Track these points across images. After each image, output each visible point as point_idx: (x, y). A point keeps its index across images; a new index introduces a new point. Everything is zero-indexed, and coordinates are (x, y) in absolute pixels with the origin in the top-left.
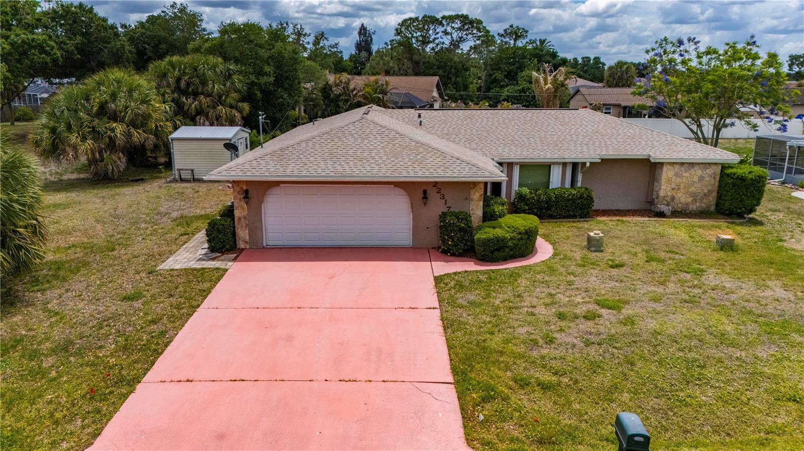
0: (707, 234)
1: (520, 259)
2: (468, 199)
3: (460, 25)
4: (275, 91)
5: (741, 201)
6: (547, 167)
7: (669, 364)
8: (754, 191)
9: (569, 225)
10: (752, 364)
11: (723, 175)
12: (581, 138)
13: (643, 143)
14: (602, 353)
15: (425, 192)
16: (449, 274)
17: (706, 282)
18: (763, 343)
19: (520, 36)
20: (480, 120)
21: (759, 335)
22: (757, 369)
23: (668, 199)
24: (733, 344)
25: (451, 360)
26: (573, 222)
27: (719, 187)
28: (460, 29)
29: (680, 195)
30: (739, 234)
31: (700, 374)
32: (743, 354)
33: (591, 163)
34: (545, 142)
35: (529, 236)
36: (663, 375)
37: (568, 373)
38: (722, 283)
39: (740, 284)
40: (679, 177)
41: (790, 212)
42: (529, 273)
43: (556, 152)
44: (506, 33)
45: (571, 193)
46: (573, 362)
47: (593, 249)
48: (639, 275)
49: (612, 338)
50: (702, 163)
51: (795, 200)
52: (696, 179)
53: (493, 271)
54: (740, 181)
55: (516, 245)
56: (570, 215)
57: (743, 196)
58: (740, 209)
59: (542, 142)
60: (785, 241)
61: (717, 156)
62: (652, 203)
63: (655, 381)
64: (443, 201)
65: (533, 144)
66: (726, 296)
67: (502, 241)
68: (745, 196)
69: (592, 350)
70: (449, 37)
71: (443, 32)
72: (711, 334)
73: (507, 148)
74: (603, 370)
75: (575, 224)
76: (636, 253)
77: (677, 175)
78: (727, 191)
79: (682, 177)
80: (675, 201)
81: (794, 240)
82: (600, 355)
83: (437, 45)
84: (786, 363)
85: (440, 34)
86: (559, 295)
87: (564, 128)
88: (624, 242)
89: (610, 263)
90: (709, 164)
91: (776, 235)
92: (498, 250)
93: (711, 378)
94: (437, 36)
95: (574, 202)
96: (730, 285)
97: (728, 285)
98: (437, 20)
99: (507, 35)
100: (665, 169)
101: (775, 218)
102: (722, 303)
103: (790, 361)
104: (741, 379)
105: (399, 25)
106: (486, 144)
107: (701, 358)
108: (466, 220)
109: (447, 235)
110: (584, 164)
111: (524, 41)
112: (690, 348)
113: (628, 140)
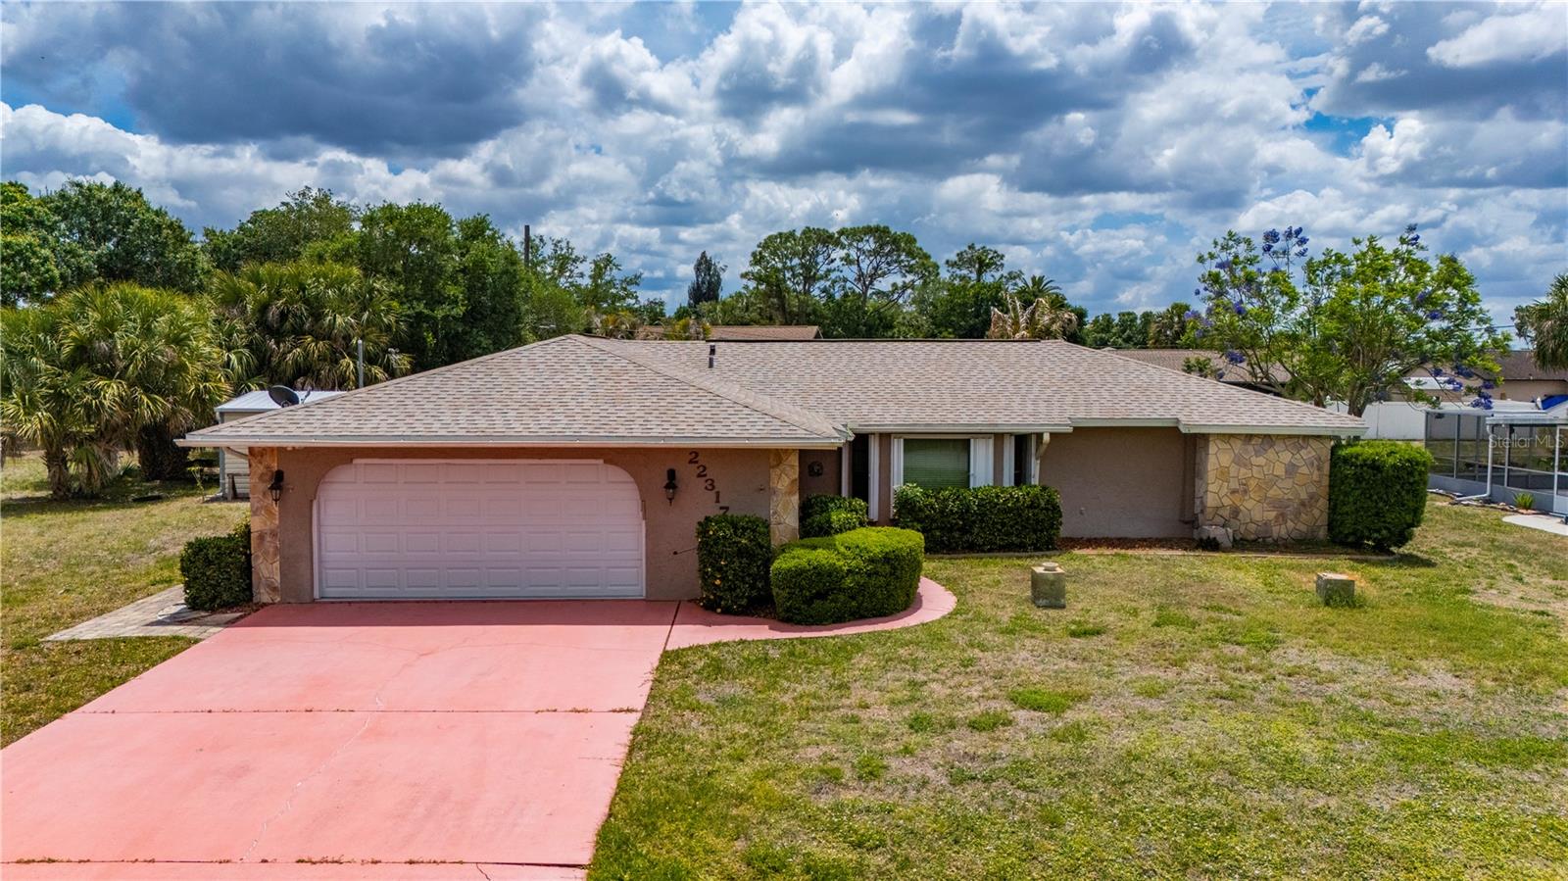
0: (1304, 580)
1: (873, 620)
2: (765, 490)
3: (873, 246)
4: (465, 333)
5: (1377, 514)
6: (960, 444)
7: (1144, 824)
8: (1404, 493)
9: (1006, 562)
10: (1352, 824)
11: (1337, 461)
12: (1036, 389)
13: (1167, 398)
14: (988, 801)
15: (672, 474)
16: (703, 647)
17: (1278, 662)
18: (1387, 780)
19: (988, 266)
20: (834, 360)
21: (1378, 763)
22: (1362, 835)
23: (1226, 513)
24: (1309, 783)
25: (610, 815)
26: (1018, 558)
27: (1331, 486)
28: (875, 253)
29: (1249, 504)
30: (1375, 580)
31: (1218, 846)
32: (1333, 802)
33: (1051, 434)
34: (960, 396)
35: (894, 568)
36: (1127, 851)
37: (889, 842)
38: (1314, 662)
39: (1354, 664)
40: (1245, 466)
41: (1494, 546)
42: (884, 644)
43: (982, 413)
44: (961, 261)
45: (1012, 496)
46: (909, 819)
47: (1042, 602)
48: (1133, 648)
49: (1022, 767)
50: (1290, 437)
51: (1508, 529)
52: (1280, 471)
53: (802, 641)
54: (1370, 471)
55: (862, 588)
56: (1013, 543)
57: (1381, 504)
58: (1378, 531)
59: (954, 395)
60: (1474, 592)
61: (1319, 421)
62: (1192, 523)
63: (1102, 861)
64: (712, 494)
65: (936, 400)
66: (1315, 687)
67: (830, 575)
68: (1386, 503)
69: (966, 794)
70: (855, 268)
71: (842, 259)
72: (1263, 759)
73: (880, 407)
74: (979, 836)
75: (1019, 562)
76: (1135, 610)
77: (1239, 461)
78: (1346, 494)
79: (1248, 465)
80: (1240, 516)
81: (1494, 591)
82: (982, 803)
83: (834, 282)
84: (1437, 823)
85: (838, 263)
86: (934, 685)
87: (1005, 373)
88: (1116, 591)
89: (1073, 627)
90: (1306, 437)
91: (1454, 582)
92: (821, 596)
93: (1244, 857)
94: (833, 266)
95: (1020, 515)
96: (1330, 668)
97: (1324, 667)
98: (831, 236)
99: (964, 263)
100: (1212, 449)
101: (1460, 557)
102: (1305, 700)
103: (1448, 819)
104: (1321, 858)
105: (759, 246)
106: (838, 398)
107: (1225, 810)
108: (754, 531)
109: (712, 565)
110: (1040, 436)
111: (997, 275)
112: (1206, 790)
113: (1134, 393)
